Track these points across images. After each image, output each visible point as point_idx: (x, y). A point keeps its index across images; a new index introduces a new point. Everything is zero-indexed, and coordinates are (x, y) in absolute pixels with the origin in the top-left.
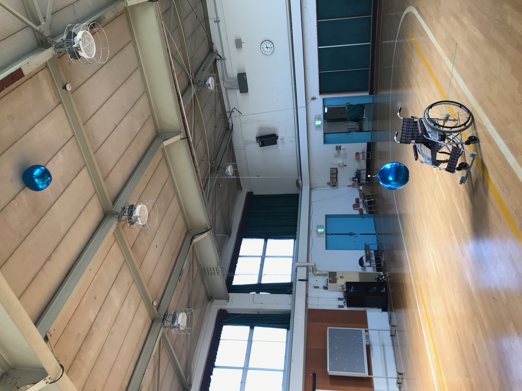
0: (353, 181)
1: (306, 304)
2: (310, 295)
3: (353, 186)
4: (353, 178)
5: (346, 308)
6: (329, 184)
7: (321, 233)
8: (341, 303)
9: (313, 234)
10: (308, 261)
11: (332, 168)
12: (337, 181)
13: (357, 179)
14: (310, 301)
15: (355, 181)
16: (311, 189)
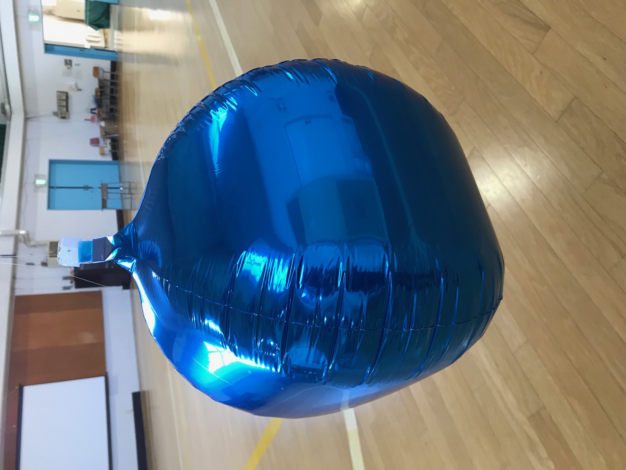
0: (92, 113)
1: (13, 289)
2: (18, 275)
3: (92, 120)
4: (92, 109)
5: (74, 290)
6: (55, 114)
7: (41, 186)
8: (68, 283)
9: (28, 188)
10: (18, 227)
11: (60, 92)
12: (67, 110)
13: (96, 111)
14: (18, 285)
15: (94, 113)
16: (26, 119)
